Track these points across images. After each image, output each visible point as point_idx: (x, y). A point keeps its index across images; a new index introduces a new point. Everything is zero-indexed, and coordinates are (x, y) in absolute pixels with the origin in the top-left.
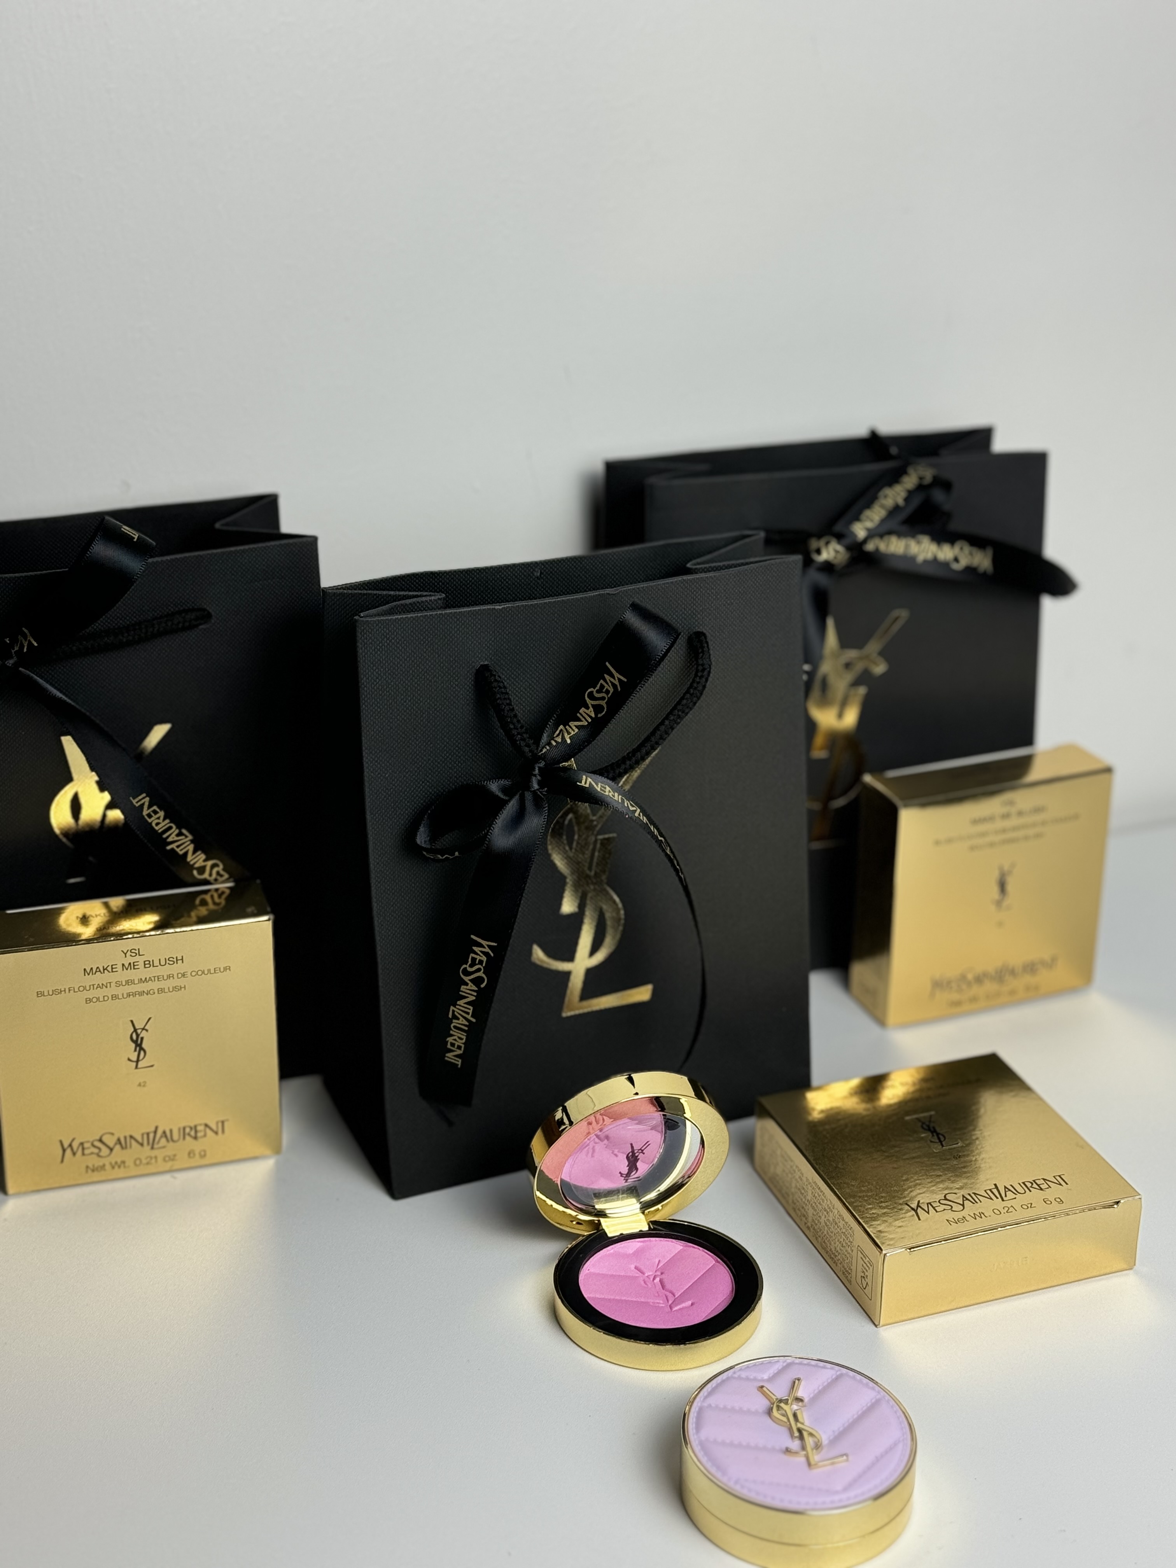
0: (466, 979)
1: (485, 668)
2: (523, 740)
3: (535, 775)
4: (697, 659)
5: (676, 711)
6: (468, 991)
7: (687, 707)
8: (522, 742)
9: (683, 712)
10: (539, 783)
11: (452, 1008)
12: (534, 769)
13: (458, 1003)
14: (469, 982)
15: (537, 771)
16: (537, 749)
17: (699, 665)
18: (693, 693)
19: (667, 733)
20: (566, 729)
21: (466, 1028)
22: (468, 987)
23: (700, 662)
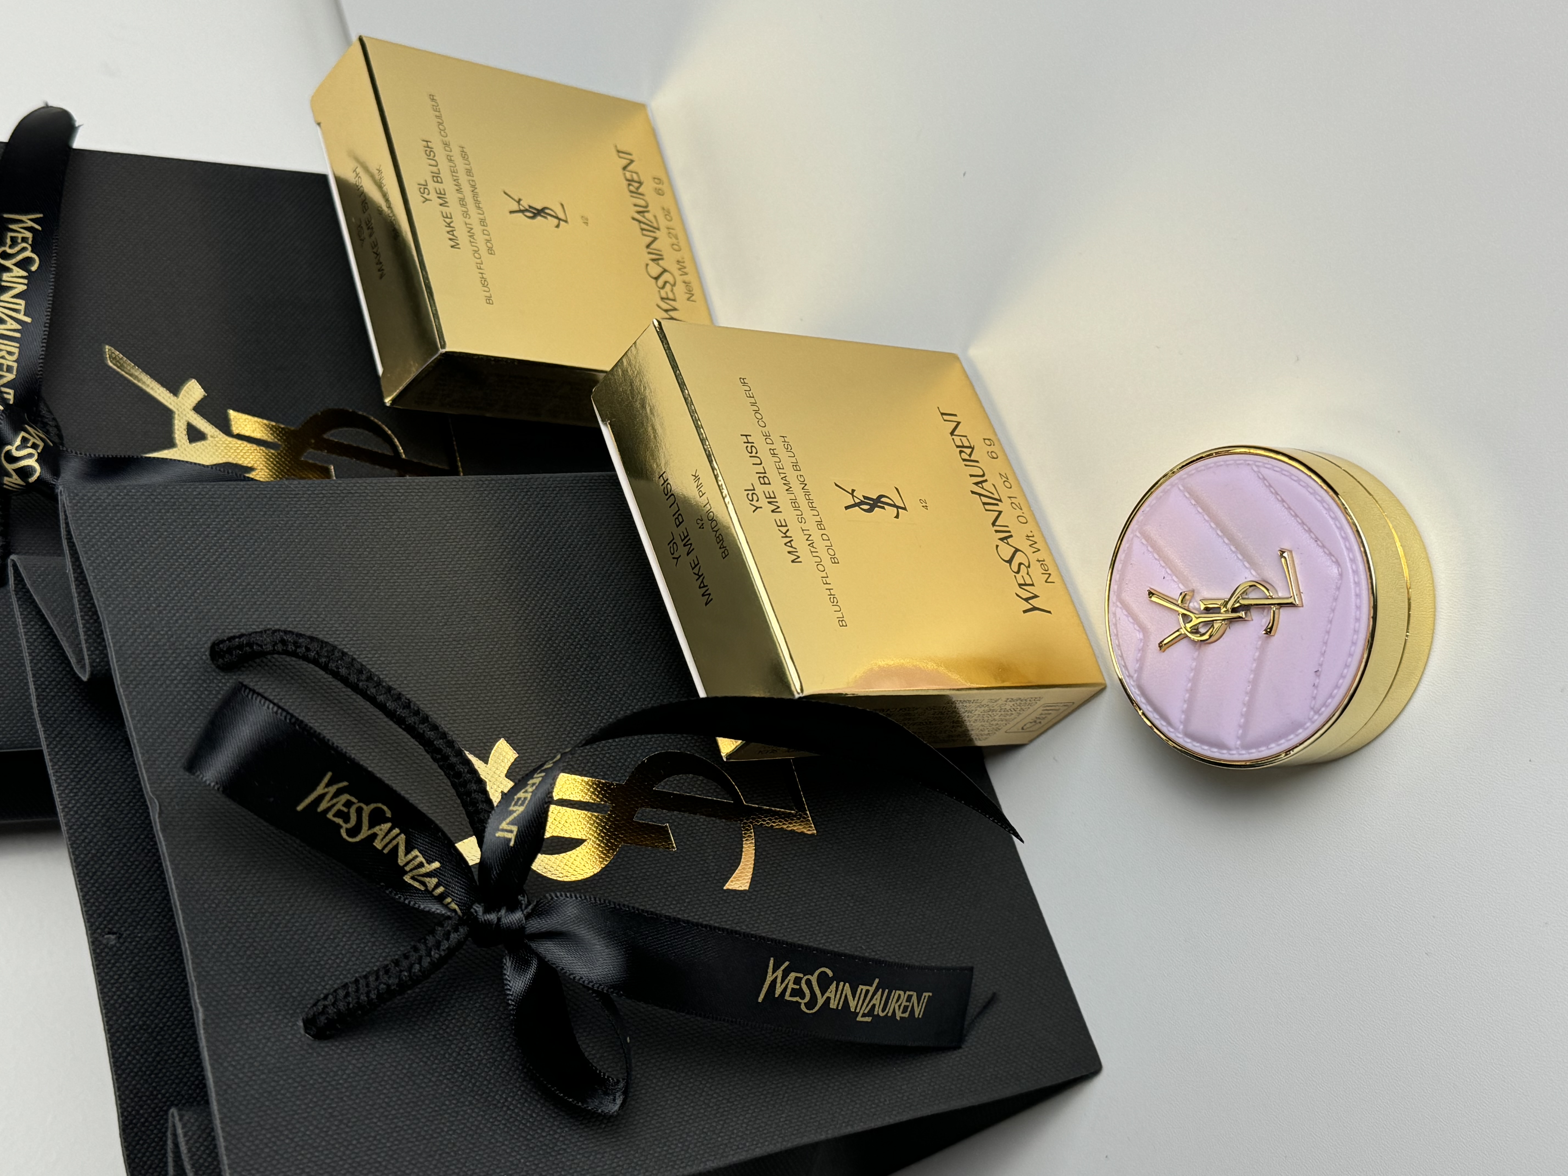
0: (821, 1001)
1: (309, 1024)
2: (438, 945)
3: (499, 919)
4: (263, 654)
5: (361, 684)
6: (838, 996)
7: (353, 665)
8: (442, 948)
9: (360, 672)
10: (512, 909)
11: (859, 1019)
12: (488, 923)
13: (852, 1010)
14: (825, 997)
15: (492, 917)
16: (449, 918)
17: (274, 649)
18: (327, 657)
19: (399, 696)
20: (411, 870)
21: (887, 991)
22: (833, 997)
23: (270, 648)
